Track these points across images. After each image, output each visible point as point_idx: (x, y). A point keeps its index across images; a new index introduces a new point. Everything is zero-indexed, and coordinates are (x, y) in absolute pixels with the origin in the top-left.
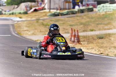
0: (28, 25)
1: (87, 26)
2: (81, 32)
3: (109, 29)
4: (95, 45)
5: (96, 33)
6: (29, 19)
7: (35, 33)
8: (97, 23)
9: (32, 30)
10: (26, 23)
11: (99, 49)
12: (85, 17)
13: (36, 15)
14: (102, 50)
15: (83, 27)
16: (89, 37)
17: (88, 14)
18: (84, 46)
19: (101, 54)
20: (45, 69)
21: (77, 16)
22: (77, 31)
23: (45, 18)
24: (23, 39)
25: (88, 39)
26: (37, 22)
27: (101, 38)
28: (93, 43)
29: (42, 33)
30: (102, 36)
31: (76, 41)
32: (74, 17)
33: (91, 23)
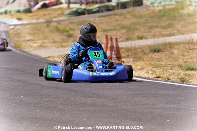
0: (32, 32)
1: (133, 30)
2: (123, 41)
3: (170, 35)
4: (147, 62)
6: (34, 21)
7: (45, 45)
8: (149, 25)
9: (39, 40)
10: (30, 28)
11: (154, 69)
12: (128, 16)
13: (45, 15)
14: (158, 72)
15: (126, 33)
16: (136, 49)
17: (134, 11)
19: (158, 77)
20: (62, 106)
21: (116, 15)
22: (116, 39)
23: (61, 18)
24: (24, 55)
25: (135, 53)
26: (48, 26)
27: (156, 50)
28: (143, 59)
29: (57, 45)
30: (158, 48)
31: (114, 56)
32: (111, 15)
33: (139, 26)
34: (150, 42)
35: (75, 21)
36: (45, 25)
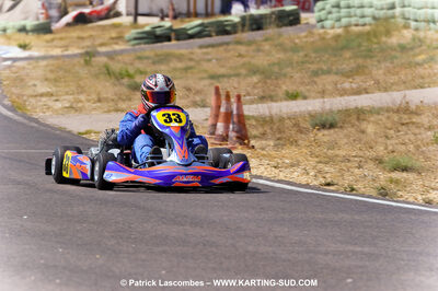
0: (51, 76)
1: (276, 79)
2: (252, 102)
3: (358, 92)
4: (304, 150)
5: (310, 108)
6: (57, 52)
7: (80, 105)
8: (314, 67)
9: (67, 93)
10: (47, 66)
11: (321, 166)
12: (267, 47)
13: (82, 38)
14: (331, 172)
15: (260, 84)
16: (282, 120)
17: (280, 35)
18: (264, 155)
19: (328, 184)
20: (113, 242)
21: (239, 43)
22: (239, 97)
23: (117, 47)
24: (32, 127)
25: (279, 129)
26: (87, 63)
27: (326, 123)
28: (295, 143)
29: (105, 106)
30: (330, 118)
31: (232, 135)
32: (228, 44)
33: (289, 69)
34: (313, 105)
35: (147, 53)
36: (82, 61)
